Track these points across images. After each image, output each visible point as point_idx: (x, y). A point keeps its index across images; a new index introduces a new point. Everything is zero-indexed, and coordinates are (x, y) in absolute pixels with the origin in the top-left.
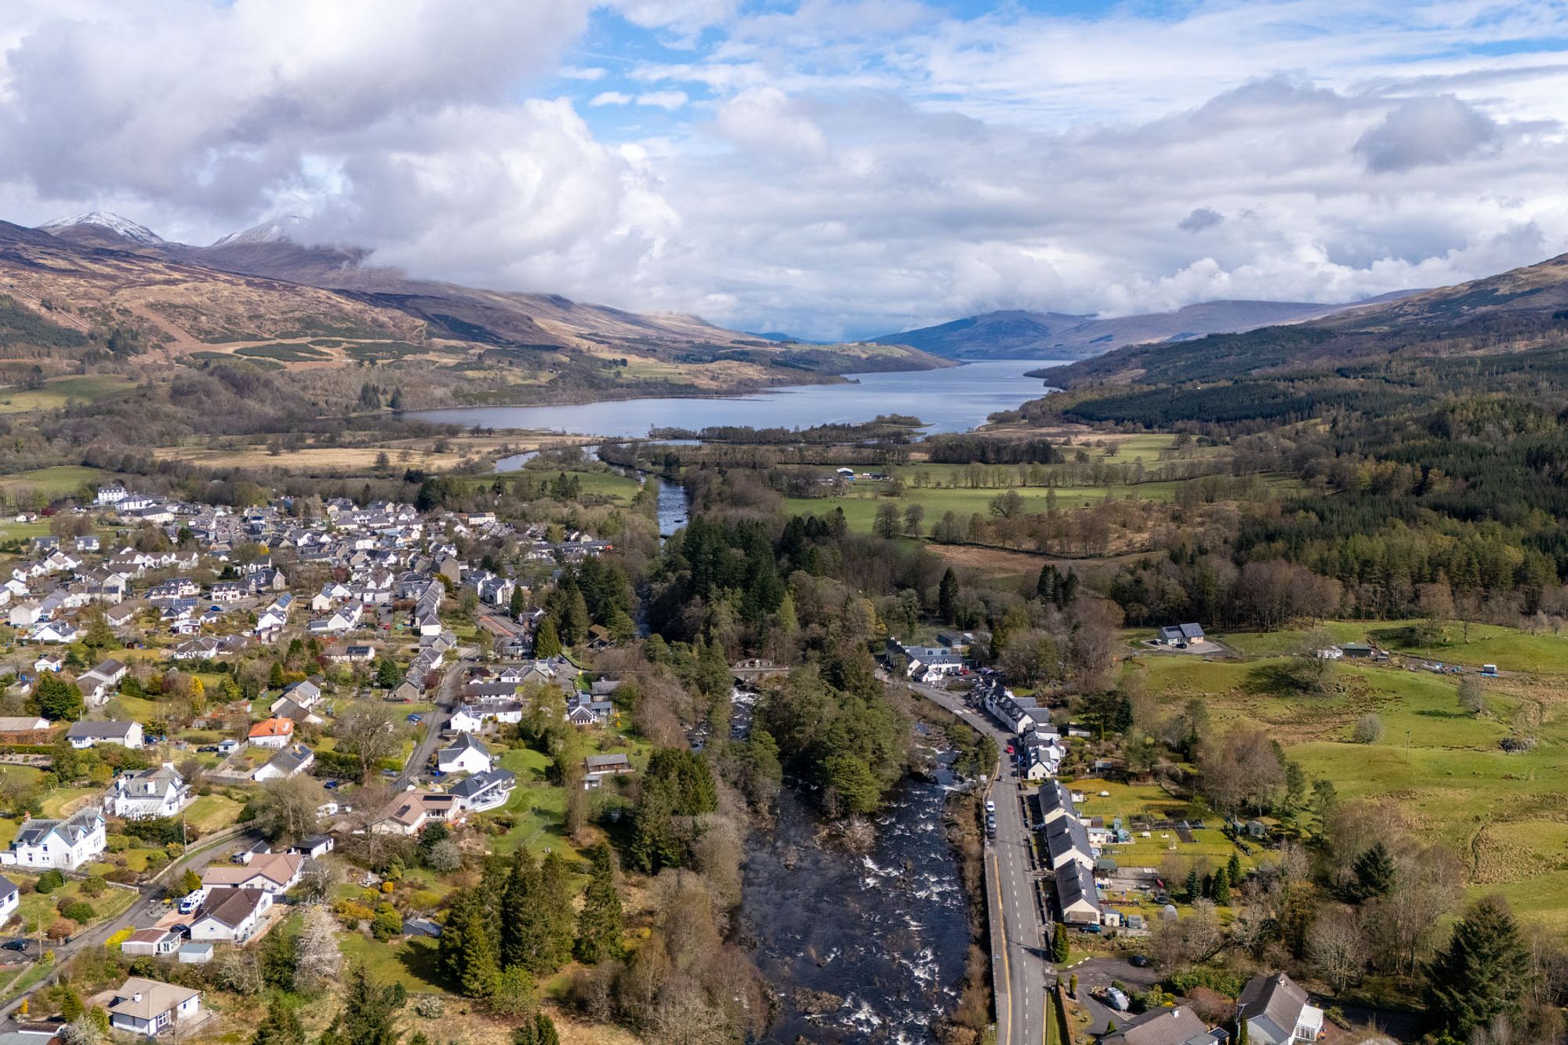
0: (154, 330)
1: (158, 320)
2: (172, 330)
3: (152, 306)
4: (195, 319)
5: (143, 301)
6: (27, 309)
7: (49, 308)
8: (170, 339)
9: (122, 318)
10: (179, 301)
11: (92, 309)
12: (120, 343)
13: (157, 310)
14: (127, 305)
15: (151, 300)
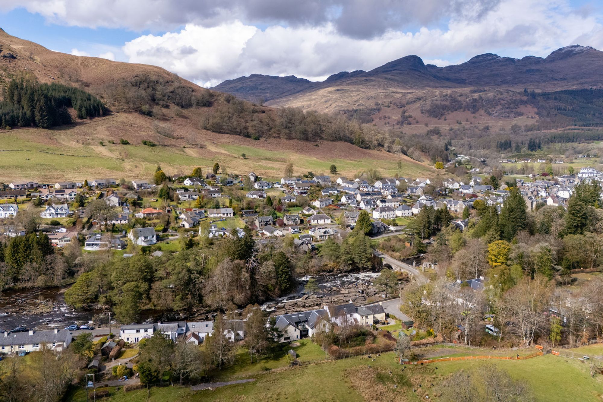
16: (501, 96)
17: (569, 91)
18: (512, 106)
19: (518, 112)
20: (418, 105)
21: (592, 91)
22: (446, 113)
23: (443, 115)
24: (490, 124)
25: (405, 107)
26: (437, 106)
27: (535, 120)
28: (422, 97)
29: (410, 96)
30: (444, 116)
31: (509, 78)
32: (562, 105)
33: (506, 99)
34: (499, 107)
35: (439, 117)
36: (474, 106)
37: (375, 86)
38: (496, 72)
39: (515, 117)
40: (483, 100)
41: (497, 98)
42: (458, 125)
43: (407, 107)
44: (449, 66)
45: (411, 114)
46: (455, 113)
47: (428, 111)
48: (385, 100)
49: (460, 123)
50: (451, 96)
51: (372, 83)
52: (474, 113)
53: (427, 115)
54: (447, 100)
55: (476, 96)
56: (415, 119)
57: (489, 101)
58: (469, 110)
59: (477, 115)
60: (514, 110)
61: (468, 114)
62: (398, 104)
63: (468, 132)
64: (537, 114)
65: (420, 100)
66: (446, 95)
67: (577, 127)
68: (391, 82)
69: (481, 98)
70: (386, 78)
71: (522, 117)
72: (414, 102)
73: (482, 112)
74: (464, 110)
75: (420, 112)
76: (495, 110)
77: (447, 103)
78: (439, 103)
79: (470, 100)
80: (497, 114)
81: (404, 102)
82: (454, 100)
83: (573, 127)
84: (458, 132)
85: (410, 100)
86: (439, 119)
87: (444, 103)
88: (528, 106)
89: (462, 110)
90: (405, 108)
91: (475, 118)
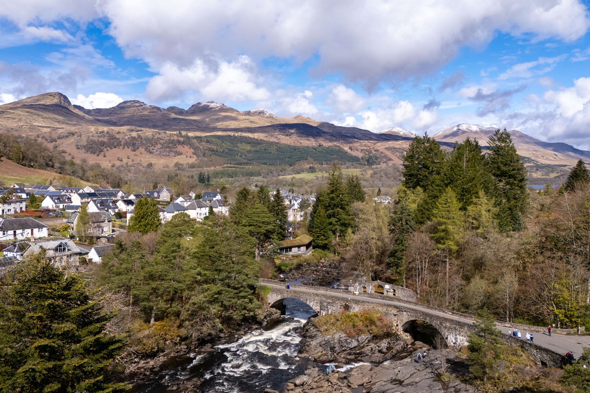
0: (385, 157)
1: (388, 153)
2: (392, 157)
3: (387, 149)
4: (402, 153)
5: (384, 147)
6: (344, 150)
7: (351, 150)
8: (390, 159)
9: (375, 153)
10: (398, 147)
11: (365, 150)
12: (371, 161)
13: (389, 150)
14: (378, 148)
15: (387, 146)
16: (160, 136)
17: (217, 136)
18: (171, 145)
19: (176, 152)
20: (72, 140)
21: (235, 137)
22: (105, 150)
23: (102, 151)
24: (153, 162)
25: (56, 141)
26: (94, 142)
27: (194, 159)
28: (76, 133)
29: (62, 130)
30: (102, 153)
31: (159, 123)
32: (215, 148)
33: (164, 139)
34: (159, 146)
35: (98, 152)
36: (134, 145)
37: (14, 119)
38: (146, 118)
39: (175, 156)
40: (142, 139)
41: (156, 137)
42: (119, 161)
43: (59, 141)
44: (97, 109)
45: (64, 149)
46: (114, 149)
47: (84, 147)
48: (30, 134)
49: (121, 161)
50: (108, 133)
51: (9, 116)
52: (134, 151)
53: (83, 150)
54: (105, 136)
55: (134, 134)
56: (70, 155)
57: (148, 140)
58: (128, 148)
59: (137, 152)
60: (173, 150)
61: (128, 151)
62: (48, 138)
63: (133, 168)
64: (195, 154)
65: (74, 135)
66: (103, 132)
67: (231, 165)
68: (35, 116)
69: (139, 136)
70: (27, 112)
71: (181, 156)
72: (67, 136)
73: (142, 149)
74: (123, 148)
75: (75, 148)
76: (155, 148)
77: (105, 140)
78: (96, 139)
79: (128, 138)
80: (158, 152)
81: (55, 136)
82: (112, 137)
83: (229, 165)
84: (122, 169)
85: (62, 134)
86: (98, 155)
87: (101, 139)
88: (185, 146)
89: (121, 147)
90: (57, 143)
91: (136, 155)
